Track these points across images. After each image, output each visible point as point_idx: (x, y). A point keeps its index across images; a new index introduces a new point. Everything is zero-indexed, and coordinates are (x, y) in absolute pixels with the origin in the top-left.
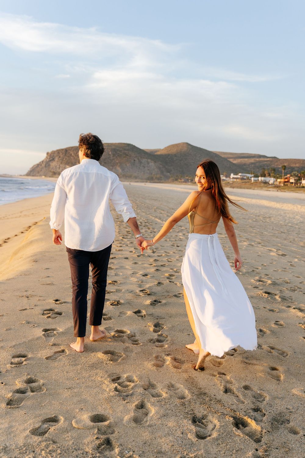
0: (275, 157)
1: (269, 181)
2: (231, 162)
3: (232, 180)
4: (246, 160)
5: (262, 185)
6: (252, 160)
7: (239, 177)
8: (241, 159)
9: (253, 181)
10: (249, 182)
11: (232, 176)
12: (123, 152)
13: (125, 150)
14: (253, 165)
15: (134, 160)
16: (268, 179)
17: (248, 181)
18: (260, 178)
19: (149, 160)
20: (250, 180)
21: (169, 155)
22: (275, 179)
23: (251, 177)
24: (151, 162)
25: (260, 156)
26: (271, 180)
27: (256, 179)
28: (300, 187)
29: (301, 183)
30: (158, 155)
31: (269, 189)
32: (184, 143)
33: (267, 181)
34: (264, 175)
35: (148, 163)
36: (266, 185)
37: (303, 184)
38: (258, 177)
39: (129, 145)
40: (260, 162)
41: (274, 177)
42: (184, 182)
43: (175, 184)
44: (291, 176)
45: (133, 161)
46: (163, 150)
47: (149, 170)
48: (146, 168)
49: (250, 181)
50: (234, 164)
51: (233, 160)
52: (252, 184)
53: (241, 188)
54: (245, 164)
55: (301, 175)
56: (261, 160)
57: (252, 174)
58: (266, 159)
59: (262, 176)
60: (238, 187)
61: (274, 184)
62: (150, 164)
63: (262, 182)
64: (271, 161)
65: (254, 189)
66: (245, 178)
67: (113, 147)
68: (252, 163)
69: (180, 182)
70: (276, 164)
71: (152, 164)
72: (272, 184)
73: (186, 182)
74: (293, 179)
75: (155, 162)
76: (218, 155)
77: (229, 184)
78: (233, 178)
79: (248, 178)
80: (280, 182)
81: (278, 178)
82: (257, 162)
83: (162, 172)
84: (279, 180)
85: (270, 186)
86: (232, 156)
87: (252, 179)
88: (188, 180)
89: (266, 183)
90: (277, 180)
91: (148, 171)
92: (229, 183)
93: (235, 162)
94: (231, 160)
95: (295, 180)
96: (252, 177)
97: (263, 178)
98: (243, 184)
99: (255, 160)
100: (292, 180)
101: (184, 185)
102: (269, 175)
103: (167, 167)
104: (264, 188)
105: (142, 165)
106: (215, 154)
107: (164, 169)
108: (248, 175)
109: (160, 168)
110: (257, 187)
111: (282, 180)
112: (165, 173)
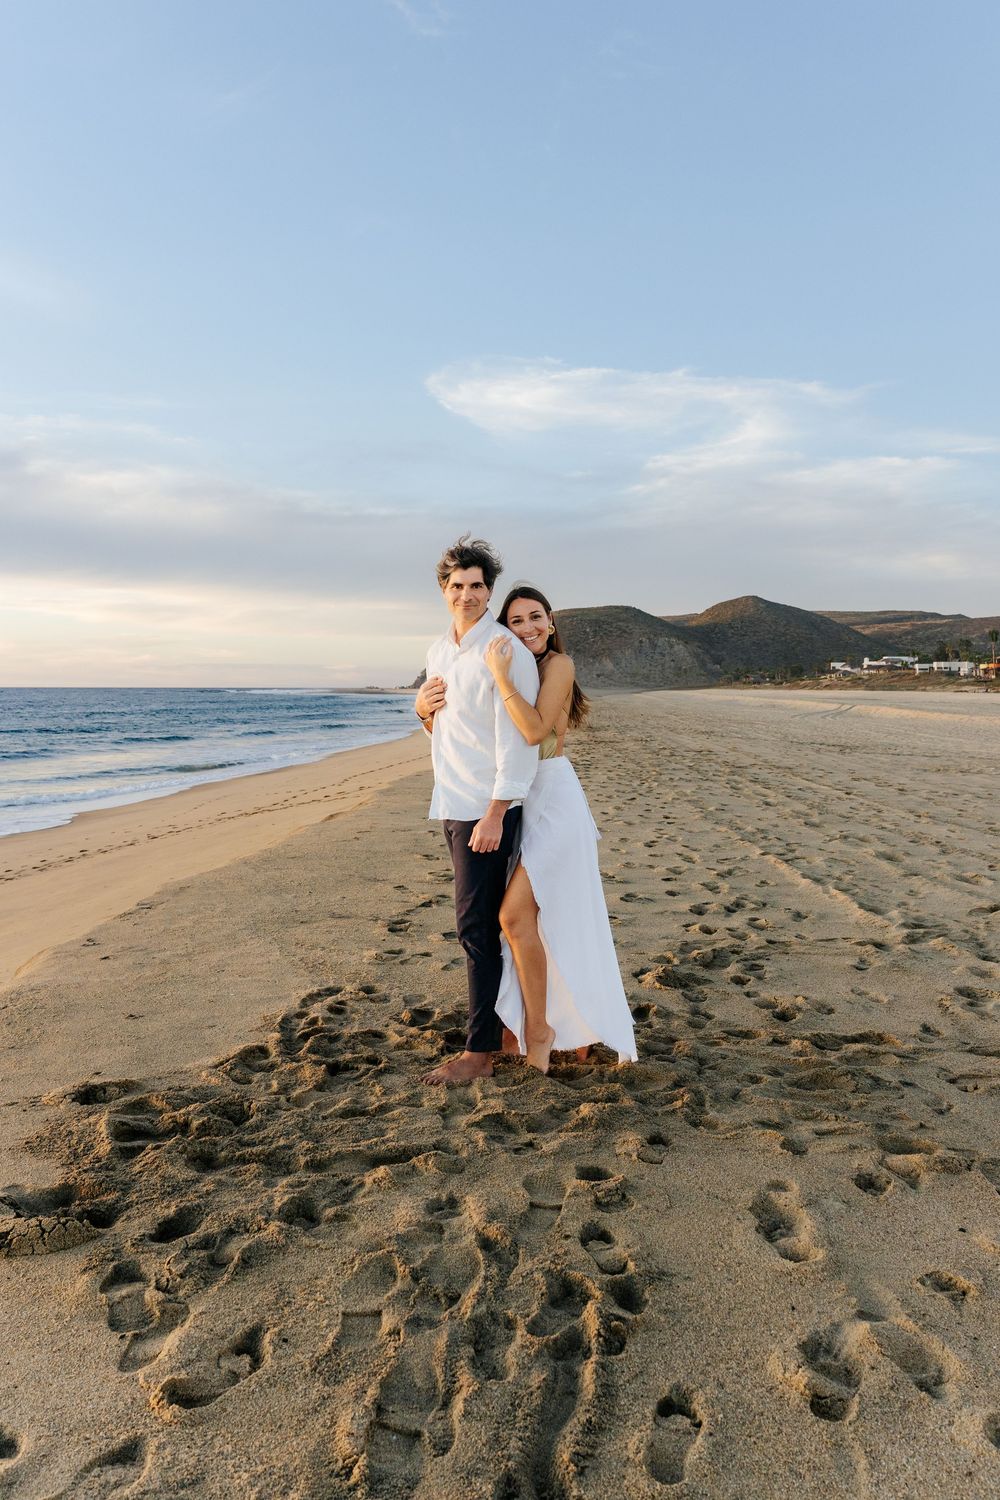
0: (960, 616)
1: (960, 669)
2: (857, 633)
3: (866, 672)
4: (893, 625)
5: (944, 679)
6: (907, 626)
7: (884, 663)
8: (881, 626)
9: (918, 672)
10: (909, 674)
11: (867, 662)
12: (614, 625)
13: (619, 620)
14: (909, 637)
15: (641, 642)
16: (954, 665)
17: (907, 671)
18: (935, 665)
19: (674, 640)
20: (910, 669)
21: (716, 625)
22: (972, 665)
23: (912, 663)
24: (678, 644)
25: (924, 616)
26: (965, 667)
27: (927, 666)
30: (692, 628)
31: (964, 689)
32: (747, 598)
33: (954, 669)
34: (945, 658)
35: (672, 647)
36: (953, 679)
38: (931, 661)
39: (629, 608)
40: (926, 628)
41: (971, 660)
42: (754, 683)
43: (734, 688)
45: (637, 644)
46: (702, 614)
47: (673, 661)
48: (667, 658)
49: (911, 671)
50: (864, 636)
51: (863, 628)
52: (917, 677)
53: (892, 688)
54: (890, 636)
56: (928, 624)
57: (914, 656)
58: (938, 622)
59: (938, 660)
60: (883, 688)
61: (972, 677)
62: (676, 648)
63: (941, 672)
64: (953, 626)
65: (924, 690)
66: (899, 665)
67: (594, 617)
68: (907, 633)
69: (745, 683)
70: (964, 630)
71: (680, 648)
72: (966, 676)
73: (759, 683)
75: (686, 643)
76: (829, 619)
77: (860, 681)
78: (870, 667)
79: (905, 666)
80: (986, 671)
81: (980, 661)
82: (918, 630)
83: (704, 664)
84: (983, 666)
85: (964, 680)
86: (858, 620)
87: (917, 666)
88: (763, 677)
89: (952, 675)
90: (977, 667)
91: (671, 664)
92: (860, 679)
93: (866, 632)
94: (856, 628)
96: (916, 662)
97: (942, 664)
98: (895, 679)
99: (913, 625)
101: (755, 688)
102: (957, 656)
103: (713, 652)
104: (949, 687)
105: (658, 650)
106: (821, 617)
107: (707, 658)
108: (905, 659)
109: (697, 656)
110: (932, 684)
111: (992, 666)
112: (710, 666)
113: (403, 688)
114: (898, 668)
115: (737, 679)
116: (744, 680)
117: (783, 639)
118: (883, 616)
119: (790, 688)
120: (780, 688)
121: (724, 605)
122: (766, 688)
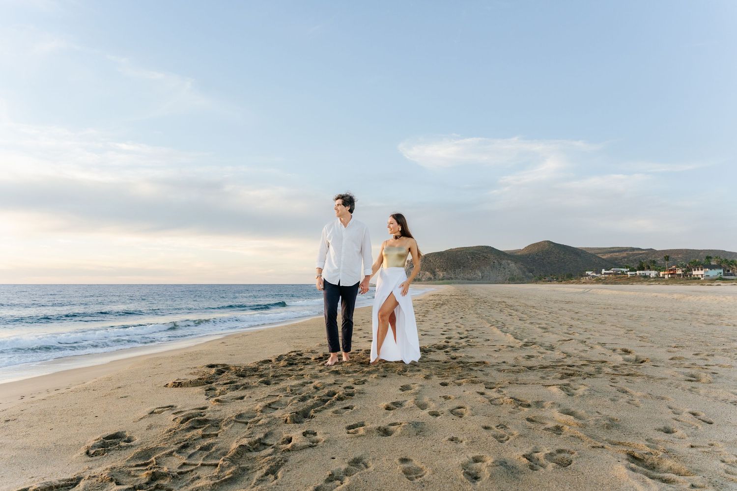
0: (651, 249)
1: (650, 274)
2: (599, 258)
3: (603, 276)
4: (617, 254)
5: (642, 279)
6: (625, 254)
7: (612, 272)
8: (611, 254)
9: (629, 276)
10: (625, 277)
11: (603, 271)
12: (481, 255)
13: (484, 253)
14: (626, 260)
15: (494, 262)
16: (647, 272)
17: (623, 276)
18: (638, 272)
19: (509, 261)
20: (625, 274)
21: (529, 254)
22: (656, 272)
23: (626, 272)
24: (512, 263)
25: (633, 249)
26: (653, 273)
27: (634, 273)
28: (691, 279)
29: (691, 275)
30: (518, 256)
31: (652, 283)
32: (545, 241)
33: (647, 274)
34: (643, 269)
35: (509, 265)
36: (646, 279)
37: (694, 275)
38: (636, 271)
39: (487, 247)
40: (634, 255)
41: (656, 270)
42: (548, 281)
43: (539, 283)
44: (678, 267)
45: (492, 263)
46: (523, 249)
48: (506, 270)
50: (603, 259)
51: (602, 255)
52: (629, 278)
53: (615, 284)
54: (616, 259)
55: (690, 265)
56: (635, 253)
57: (627, 268)
58: (640, 252)
59: (639, 270)
60: (612, 283)
61: (656, 278)
62: (511, 265)
63: (640, 276)
64: (647, 254)
65: (632, 284)
66: (620, 273)
67: (471, 251)
68: (624, 258)
69: (544, 281)
70: (653, 256)
71: (512, 265)
72: (653, 278)
73: (551, 281)
74: (680, 270)
75: (515, 263)
76: (585, 251)
77: (600, 280)
78: (605, 274)
79: (623, 273)
80: (664, 275)
81: (660, 270)
82: (630, 256)
83: (524, 273)
84: (662, 273)
85: (652, 280)
86: (599, 251)
87: (629, 273)
88: (553, 279)
89: (646, 277)
90: (659, 273)
91: (509, 272)
92: (600, 279)
93: (604, 257)
94: (599, 255)
95: (683, 271)
96: (628, 271)
97: (641, 272)
98: (617, 279)
99: (627, 254)
100: (679, 272)
101: (549, 284)
102: (649, 268)
103: (528, 267)
104: (645, 283)
105: (502, 266)
106: (581, 250)
107: (525, 270)
108: (622, 269)
109: (521, 269)
110: (636, 282)
111: (666, 273)
112: (527, 273)
114: (619, 274)
115: (540, 279)
116: (544, 280)
117: (563, 261)
118: (612, 250)
119: (565, 284)
120: (561, 284)
121: (534, 245)
122: (554, 283)
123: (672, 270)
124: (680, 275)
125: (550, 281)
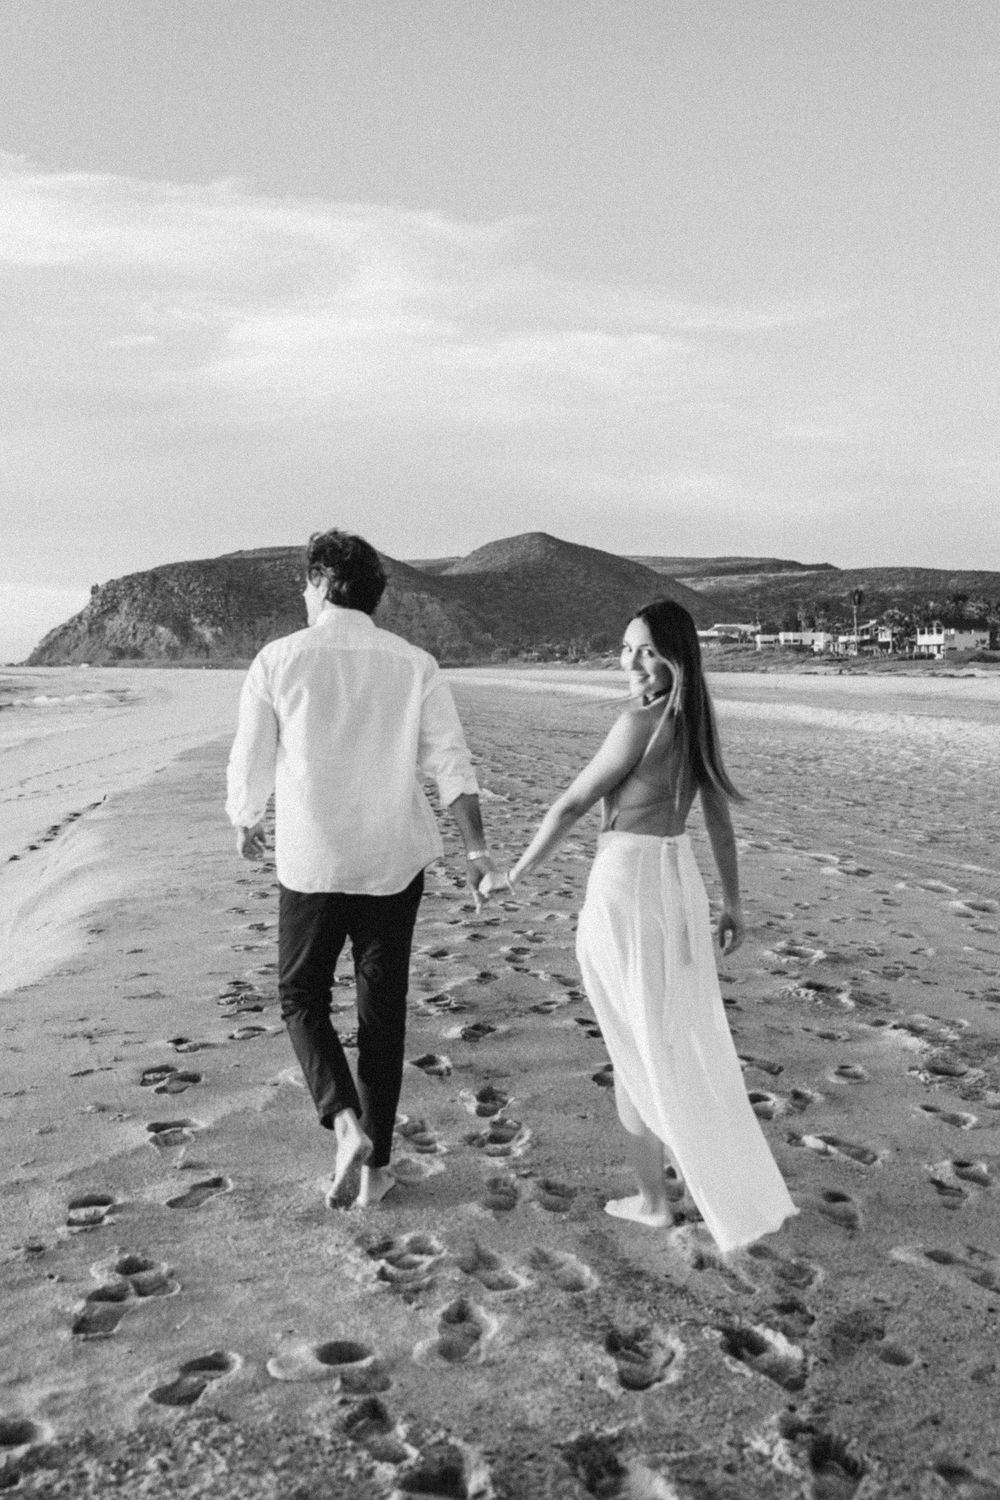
0: (826, 566)
1: (813, 642)
2: (684, 587)
4: (735, 578)
5: (791, 655)
6: (754, 580)
7: (716, 634)
8: (719, 578)
9: (759, 646)
10: (747, 649)
16: (806, 637)
17: (744, 645)
18: (782, 636)
19: (424, 596)
20: (750, 642)
21: (486, 575)
22: (829, 637)
23: (753, 634)
24: (431, 602)
25: (778, 565)
26: (819, 640)
27: (771, 638)
28: (911, 658)
29: (913, 644)
30: (450, 578)
31: (814, 669)
32: (533, 536)
33: (807, 642)
34: (797, 628)
35: (422, 606)
36: (801, 657)
37: (920, 647)
38: (776, 631)
40: (779, 583)
41: (828, 630)
42: (539, 660)
43: (511, 667)
44: (881, 623)
46: (466, 559)
47: (424, 626)
48: (415, 622)
49: (750, 645)
50: (696, 594)
51: (693, 582)
52: (758, 654)
53: (722, 669)
54: (732, 594)
55: (911, 617)
56: (783, 578)
57: (755, 624)
58: (797, 574)
59: (787, 630)
61: (829, 653)
62: (429, 608)
63: (788, 647)
64: (815, 579)
65: (763, 672)
66: (735, 636)
68: (754, 589)
69: (526, 660)
70: (831, 586)
71: (433, 607)
72: (821, 653)
73: (546, 661)
74: (888, 632)
75: (443, 600)
79: (744, 637)
80: (847, 645)
81: (839, 632)
82: (769, 585)
83: (467, 633)
84: (842, 639)
85: (817, 658)
86: (688, 569)
87: (758, 638)
88: (552, 651)
89: (801, 649)
90: (835, 640)
91: (422, 631)
93: (699, 587)
94: (687, 582)
95: (894, 635)
96: (758, 633)
97: (791, 636)
98: (730, 655)
99: (762, 578)
100: (885, 637)
101: (541, 668)
102: (812, 626)
103: (481, 614)
104: (798, 667)
105: (402, 611)
106: (635, 564)
107: (472, 622)
108: (744, 627)
109: (459, 619)
110: (776, 663)
111: (854, 638)
112: (476, 634)
113: (12, 665)
114: (735, 640)
115: (515, 654)
116: (525, 655)
117: (582, 595)
118: (722, 565)
119: (588, 668)
120: (574, 668)
121: (498, 545)
122: (557, 667)
123: (867, 631)
124: (885, 645)
125: (546, 658)
